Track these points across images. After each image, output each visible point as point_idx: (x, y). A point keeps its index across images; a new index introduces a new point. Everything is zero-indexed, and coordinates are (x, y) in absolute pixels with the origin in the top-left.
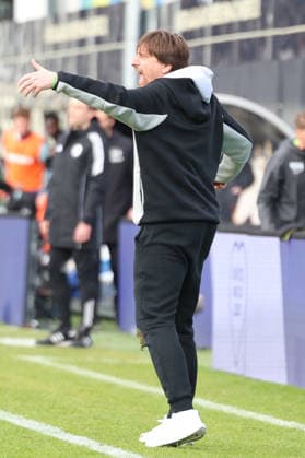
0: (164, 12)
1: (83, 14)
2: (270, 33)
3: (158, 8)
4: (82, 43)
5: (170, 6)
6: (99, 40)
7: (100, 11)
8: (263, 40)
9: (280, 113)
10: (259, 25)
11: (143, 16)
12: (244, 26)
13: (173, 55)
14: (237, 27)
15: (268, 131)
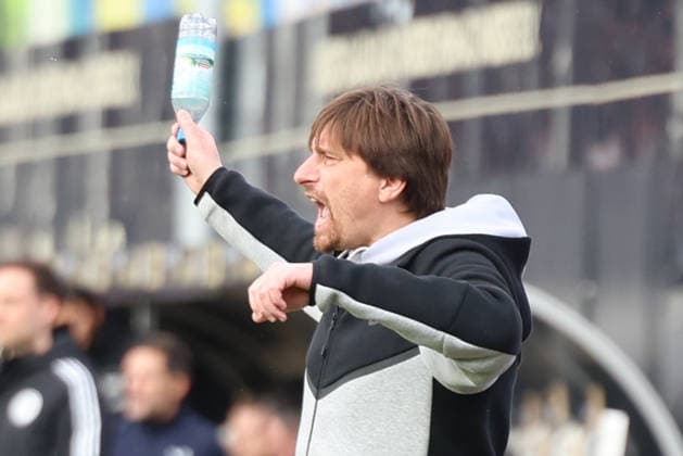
0: (285, 42)
1: (72, 50)
2: (564, 97)
3: (269, 34)
4: (68, 124)
5: (301, 28)
6: (112, 118)
7: (116, 41)
8: (544, 117)
9: (589, 311)
10: (534, 76)
11: (230, 55)
12: (493, 79)
13: (407, 153)
14: (475, 82)
15: (558, 358)
